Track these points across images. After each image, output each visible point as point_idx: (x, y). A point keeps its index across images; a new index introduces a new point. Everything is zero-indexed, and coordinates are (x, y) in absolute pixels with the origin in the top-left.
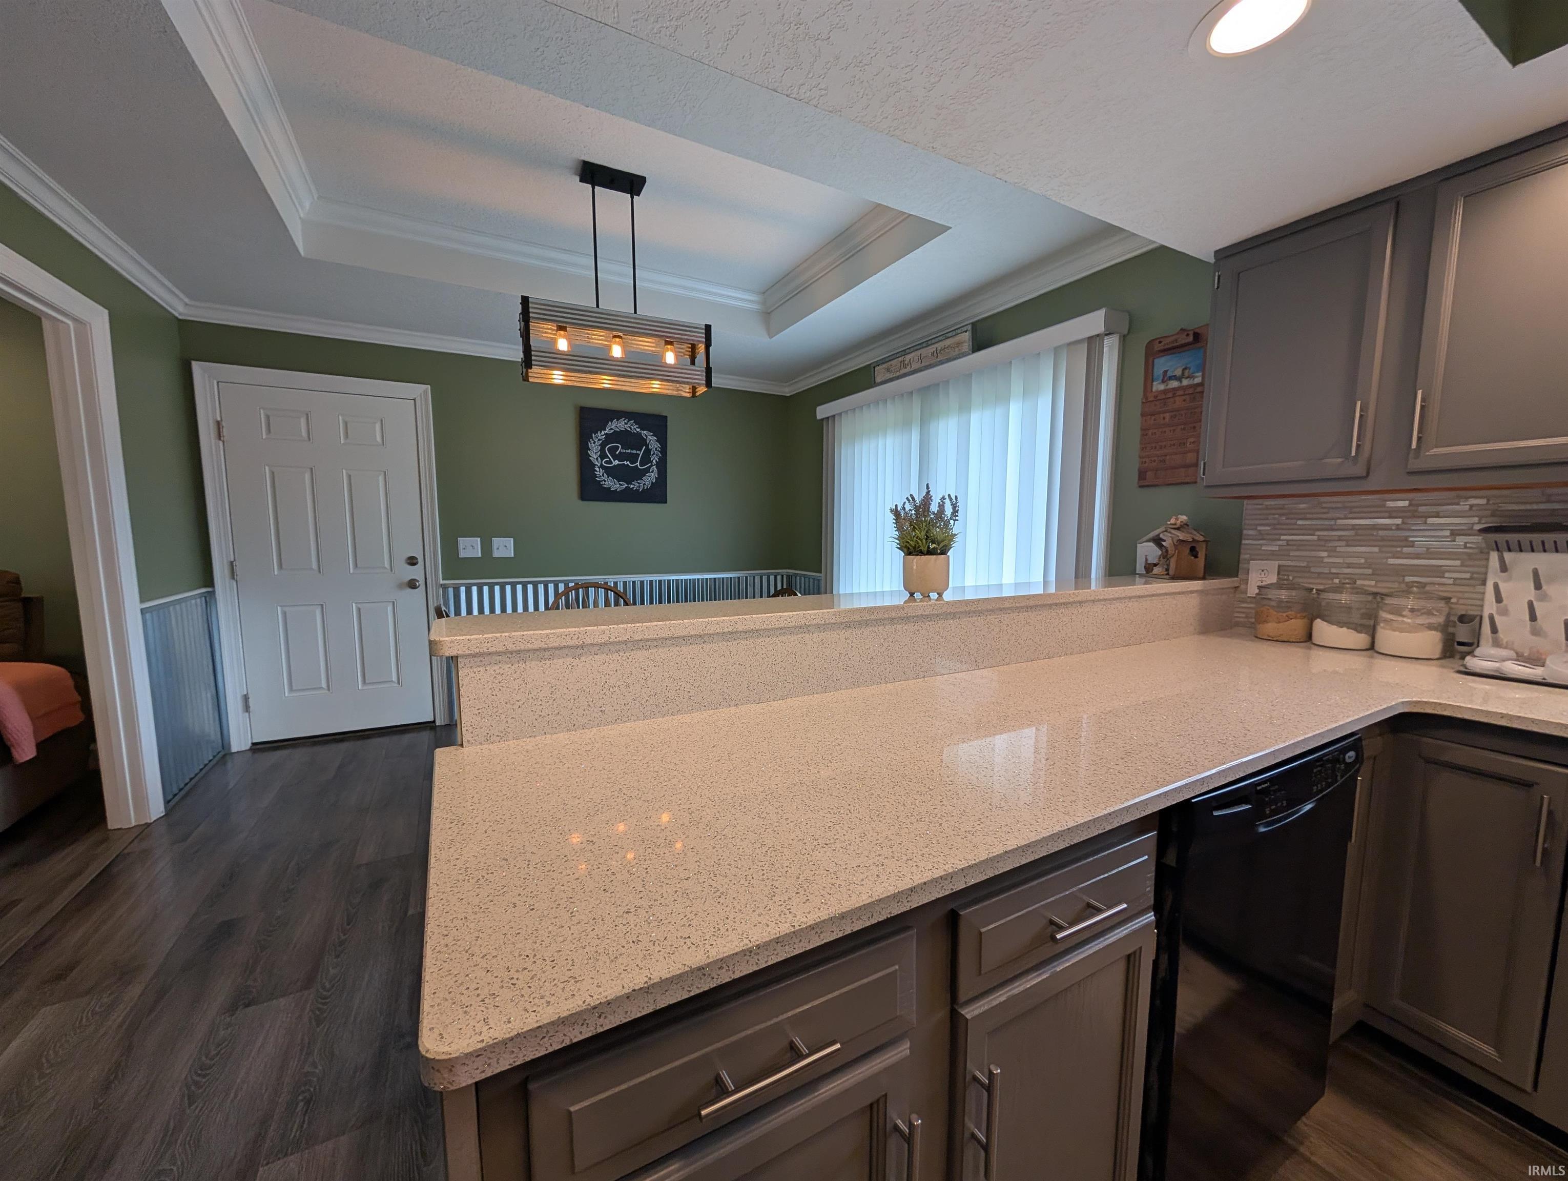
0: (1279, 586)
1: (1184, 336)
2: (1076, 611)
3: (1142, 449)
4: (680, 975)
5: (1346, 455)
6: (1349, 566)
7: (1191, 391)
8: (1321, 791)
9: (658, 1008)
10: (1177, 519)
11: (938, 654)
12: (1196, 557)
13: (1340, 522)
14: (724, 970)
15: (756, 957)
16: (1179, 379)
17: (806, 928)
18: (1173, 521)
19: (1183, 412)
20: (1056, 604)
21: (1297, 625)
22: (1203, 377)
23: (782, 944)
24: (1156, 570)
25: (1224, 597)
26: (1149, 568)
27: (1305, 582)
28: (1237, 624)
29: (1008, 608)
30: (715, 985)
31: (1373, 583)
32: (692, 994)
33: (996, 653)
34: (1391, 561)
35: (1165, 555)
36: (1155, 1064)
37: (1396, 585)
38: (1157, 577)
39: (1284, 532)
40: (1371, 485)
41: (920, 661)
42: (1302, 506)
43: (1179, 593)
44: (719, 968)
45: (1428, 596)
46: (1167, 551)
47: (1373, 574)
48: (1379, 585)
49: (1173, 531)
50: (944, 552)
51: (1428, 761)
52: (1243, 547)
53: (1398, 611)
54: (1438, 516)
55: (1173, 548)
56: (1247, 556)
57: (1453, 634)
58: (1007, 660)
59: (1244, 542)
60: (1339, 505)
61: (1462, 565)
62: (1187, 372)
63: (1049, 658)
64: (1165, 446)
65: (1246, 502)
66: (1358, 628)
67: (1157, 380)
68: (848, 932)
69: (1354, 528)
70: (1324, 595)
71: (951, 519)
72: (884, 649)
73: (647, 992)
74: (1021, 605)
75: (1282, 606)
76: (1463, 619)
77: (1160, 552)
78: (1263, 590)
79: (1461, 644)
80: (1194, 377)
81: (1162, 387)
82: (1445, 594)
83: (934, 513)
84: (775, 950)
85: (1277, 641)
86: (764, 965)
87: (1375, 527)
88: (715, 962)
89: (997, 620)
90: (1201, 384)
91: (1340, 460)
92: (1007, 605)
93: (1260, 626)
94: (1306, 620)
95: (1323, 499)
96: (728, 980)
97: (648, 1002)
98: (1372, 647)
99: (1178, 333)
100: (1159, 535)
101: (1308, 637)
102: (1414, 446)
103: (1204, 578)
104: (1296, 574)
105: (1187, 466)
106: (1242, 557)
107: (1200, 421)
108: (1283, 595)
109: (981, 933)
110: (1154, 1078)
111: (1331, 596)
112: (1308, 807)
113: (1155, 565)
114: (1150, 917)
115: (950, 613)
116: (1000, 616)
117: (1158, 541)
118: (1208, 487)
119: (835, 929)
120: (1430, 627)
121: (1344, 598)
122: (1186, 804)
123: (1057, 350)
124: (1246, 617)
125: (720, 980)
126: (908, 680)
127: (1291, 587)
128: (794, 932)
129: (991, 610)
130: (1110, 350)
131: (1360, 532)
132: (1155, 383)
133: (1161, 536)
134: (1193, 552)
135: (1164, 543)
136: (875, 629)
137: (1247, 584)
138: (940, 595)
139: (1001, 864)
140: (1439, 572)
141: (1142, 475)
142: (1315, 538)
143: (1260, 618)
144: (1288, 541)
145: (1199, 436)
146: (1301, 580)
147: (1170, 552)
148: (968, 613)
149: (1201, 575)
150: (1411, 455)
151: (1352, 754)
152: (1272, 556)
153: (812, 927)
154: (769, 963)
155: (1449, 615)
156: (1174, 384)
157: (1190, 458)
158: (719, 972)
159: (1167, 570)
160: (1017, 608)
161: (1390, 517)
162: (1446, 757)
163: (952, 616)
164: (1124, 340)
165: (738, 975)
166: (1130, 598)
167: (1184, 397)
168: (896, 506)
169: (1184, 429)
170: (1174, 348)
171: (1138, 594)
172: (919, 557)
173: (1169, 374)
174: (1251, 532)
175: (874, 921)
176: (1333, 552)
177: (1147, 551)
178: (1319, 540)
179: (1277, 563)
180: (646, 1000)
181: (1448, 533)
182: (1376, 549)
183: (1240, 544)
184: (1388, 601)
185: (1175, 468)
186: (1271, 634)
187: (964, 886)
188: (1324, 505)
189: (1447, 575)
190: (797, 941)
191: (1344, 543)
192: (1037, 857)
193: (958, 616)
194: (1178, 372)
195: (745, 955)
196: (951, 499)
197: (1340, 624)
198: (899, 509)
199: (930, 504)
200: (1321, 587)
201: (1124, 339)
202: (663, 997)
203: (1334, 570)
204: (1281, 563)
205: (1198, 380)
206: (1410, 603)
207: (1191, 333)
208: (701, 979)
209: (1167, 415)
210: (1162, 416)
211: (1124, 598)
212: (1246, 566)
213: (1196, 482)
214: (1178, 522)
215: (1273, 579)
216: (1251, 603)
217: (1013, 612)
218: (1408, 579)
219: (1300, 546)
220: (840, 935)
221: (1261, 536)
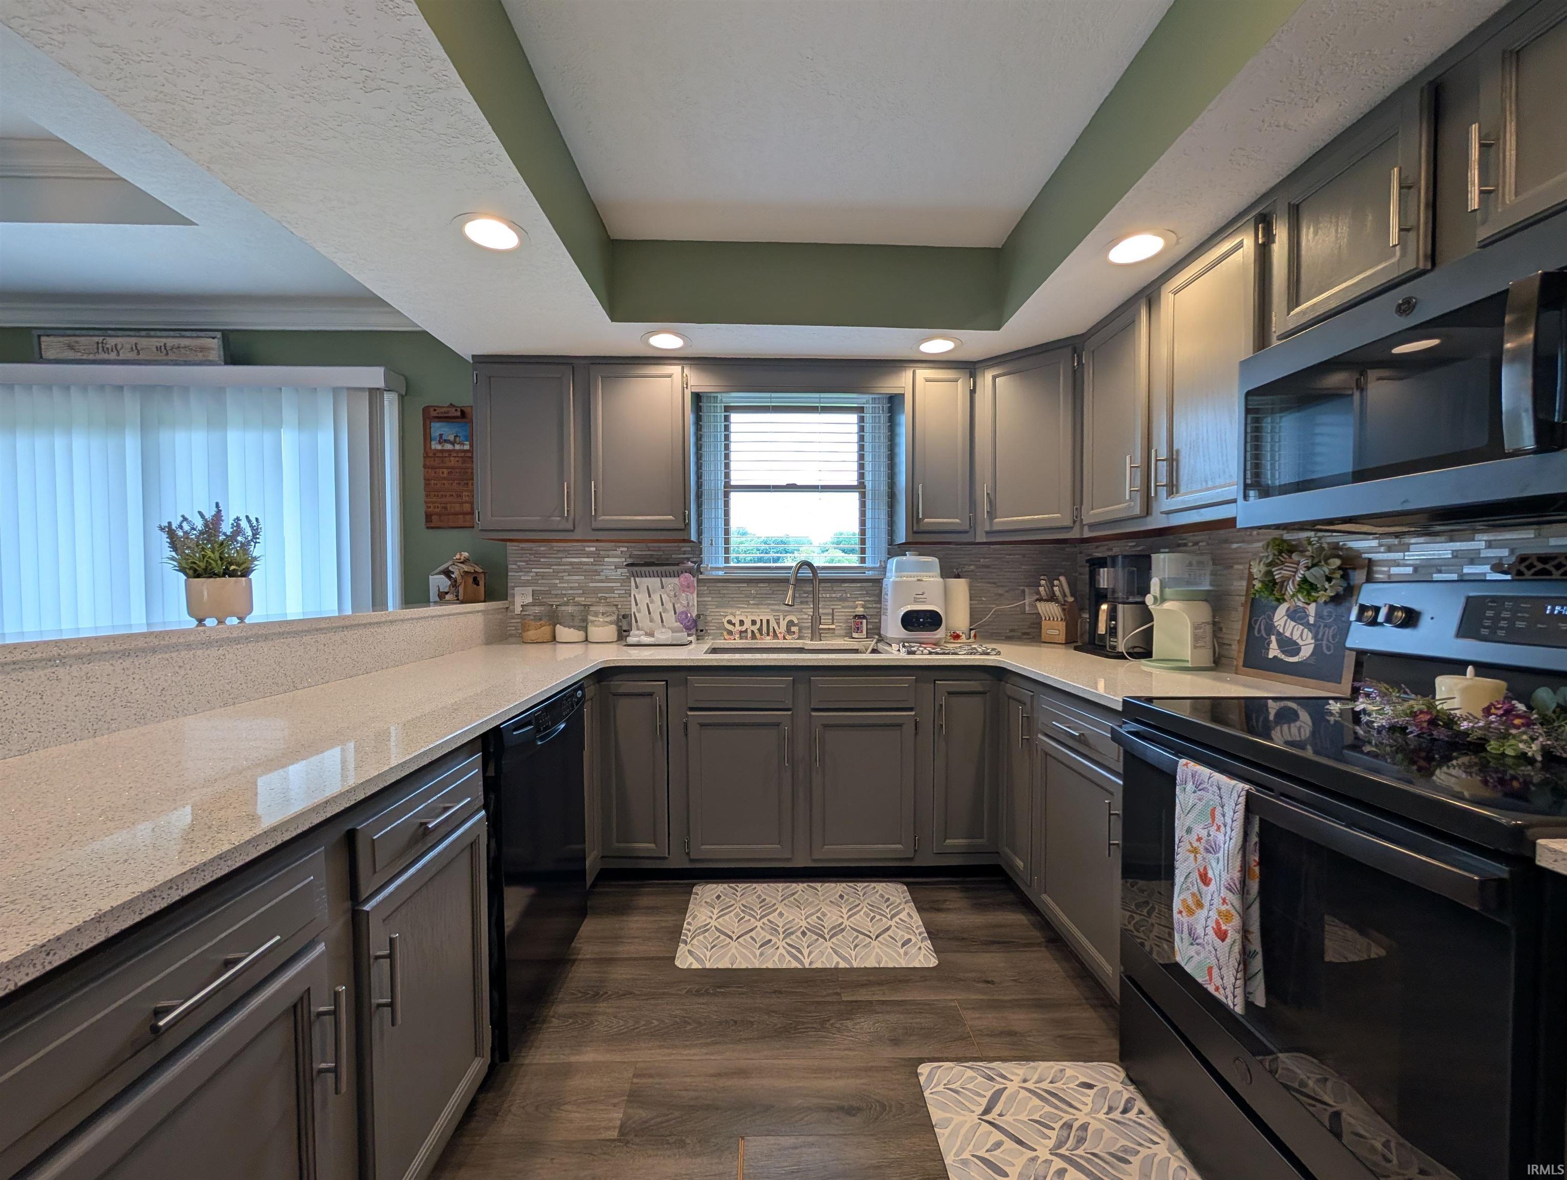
0: (533, 604)
1: (454, 410)
2: (388, 630)
3: (427, 496)
4: (132, 901)
5: (562, 516)
6: (571, 588)
7: (463, 454)
8: (568, 714)
9: (111, 935)
10: (461, 555)
11: (249, 678)
12: (478, 585)
13: (564, 560)
14: (173, 890)
15: (202, 874)
16: (453, 443)
17: (245, 843)
18: (458, 556)
19: (458, 470)
20: (370, 624)
21: (547, 629)
22: (471, 445)
23: (225, 859)
24: (448, 597)
25: (500, 616)
26: (442, 595)
27: (550, 601)
28: (511, 636)
29: (324, 628)
30: (166, 905)
31: (583, 599)
32: (144, 916)
33: (314, 672)
34: (591, 585)
35: (455, 584)
36: (493, 921)
37: (594, 600)
38: (449, 602)
39: (534, 566)
40: (577, 535)
41: (228, 687)
42: (542, 549)
43: (469, 613)
44: (169, 889)
45: (608, 604)
46: (456, 581)
47: (583, 593)
48: (587, 600)
49: (459, 564)
50: (246, 573)
51: (614, 695)
52: (509, 577)
53: (596, 614)
54: (608, 557)
55: (460, 577)
56: (513, 584)
57: (621, 626)
58: (326, 678)
59: (510, 574)
60: (562, 549)
61: (621, 586)
62: (458, 439)
63: (367, 673)
64: (446, 496)
65: (508, 543)
66: (578, 628)
67: (435, 439)
68: (279, 842)
69: (571, 564)
70: (560, 608)
71: (252, 540)
72: (179, 678)
73: (99, 922)
74: (337, 625)
75: (538, 618)
76: (624, 617)
77: (450, 583)
78: (526, 608)
79: (625, 631)
80: (464, 444)
81: (439, 447)
82: (615, 603)
83: (225, 534)
84: (219, 865)
85: (537, 643)
86: (210, 880)
87: (581, 563)
88: (165, 883)
89: (314, 640)
90: (471, 451)
91: (559, 518)
92: (323, 625)
93: (525, 634)
94: (551, 626)
95: (554, 544)
96: (177, 898)
97: (100, 931)
98: (586, 640)
99: (448, 407)
100: (448, 568)
101: (554, 639)
102: (593, 514)
103: (484, 601)
104: (544, 596)
105: (465, 514)
106: (509, 585)
107: (473, 480)
108: (537, 609)
109: (373, 840)
110: (494, 934)
111: (563, 608)
112: (563, 726)
113: (447, 593)
114: (483, 812)
115: (261, 635)
116: (316, 636)
117: (447, 573)
118: (481, 530)
119: (268, 841)
120: (611, 623)
121: (570, 609)
122: (497, 729)
123: (336, 391)
124: (516, 629)
125: (169, 900)
126: (214, 708)
127: (541, 604)
128: (234, 848)
129: (307, 631)
130: (390, 405)
131: (575, 566)
132: (433, 443)
133: (450, 568)
134: (476, 581)
135: (453, 576)
136: (167, 656)
137: (514, 605)
138: (242, 619)
139: (387, 778)
140: (611, 590)
141: (429, 517)
142: (552, 570)
143: (525, 628)
144: (536, 573)
145: (472, 491)
146: (548, 600)
147: (458, 581)
148: (281, 635)
149: (483, 598)
150: (593, 518)
151: (580, 692)
152: (526, 584)
153: (249, 842)
154: (215, 878)
155: (618, 615)
156: (449, 447)
157: (467, 507)
158: (170, 892)
159: (457, 596)
160: (334, 628)
161: (588, 557)
162: (621, 690)
163: (264, 638)
164: (402, 400)
165: (186, 892)
166: (433, 617)
167: (457, 459)
168: (170, 523)
169: (459, 484)
170: (446, 417)
171: (439, 613)
172: (212, 580)
173: (444, 437)
174: (514, 566)
175: (299, 831)
176: (561, 578)
177: (437, 582)
178: (554, 572)
179: (531, 588)
180: (98, 929)
181: (613, 567)
182: (583, 577)
183: (507, 575)
184: (592, 608)
185: (457, 514)
186: (533, 639)
187: (364, 797)
188: (555, 548)
189: (616, 592)
190: (237, 855)
191: (567, 574)
192: (411, 771)
193: (271, 638)
194: (451, 438)
195: (192, 873)
196: (249, 521)
197: (570, 627)
198: (174, 527)
199: (221, 524)
200: (558, 603)
201: (402, 398)
202: (115, 923)
203: (564, 592)
204: (535, 588)
205: (467, 447)
206: (601, 609)
207: (459, 409)
208: (152, 901)
209: (446, 471)
210: (441, 470)
211: (428, 617)
212: (512, 591)
213: (473, 527)
214: (462, 558)
215: (530, 599)
216: (518, 618)
217: (329, 632)
218: (600, 595)
219: (543, 576)
220: (273, 846)
221: (520, 569)
